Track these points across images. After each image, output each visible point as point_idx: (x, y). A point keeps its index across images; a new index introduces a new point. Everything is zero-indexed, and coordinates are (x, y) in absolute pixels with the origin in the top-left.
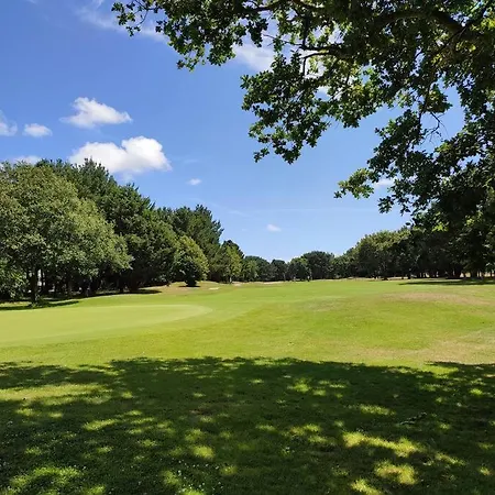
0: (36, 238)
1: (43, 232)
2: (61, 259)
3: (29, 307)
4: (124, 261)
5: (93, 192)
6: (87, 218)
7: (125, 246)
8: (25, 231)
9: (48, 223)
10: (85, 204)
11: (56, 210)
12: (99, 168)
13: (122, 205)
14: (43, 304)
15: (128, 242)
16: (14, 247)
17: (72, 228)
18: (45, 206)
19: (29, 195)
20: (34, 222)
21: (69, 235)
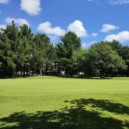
0: (101, 61)
1: (103, 60)
2: (108, 67)
3: (100, 79)
4: (125, 67)
5: (115, 48)
6: (114, 56)
7: (125, 63)
8: (99, 59)
9: (104, 57)
10: (114, 52)
11: (106, 54)
12: (117, 42)
13: (124, 51)
14: (103, 78)
15: (126, 62)
16: (96, 64)
17: (110, 58)
18: (104, 53)
19: (100, 50)
20: (101, 57)
21: (110, 60)
